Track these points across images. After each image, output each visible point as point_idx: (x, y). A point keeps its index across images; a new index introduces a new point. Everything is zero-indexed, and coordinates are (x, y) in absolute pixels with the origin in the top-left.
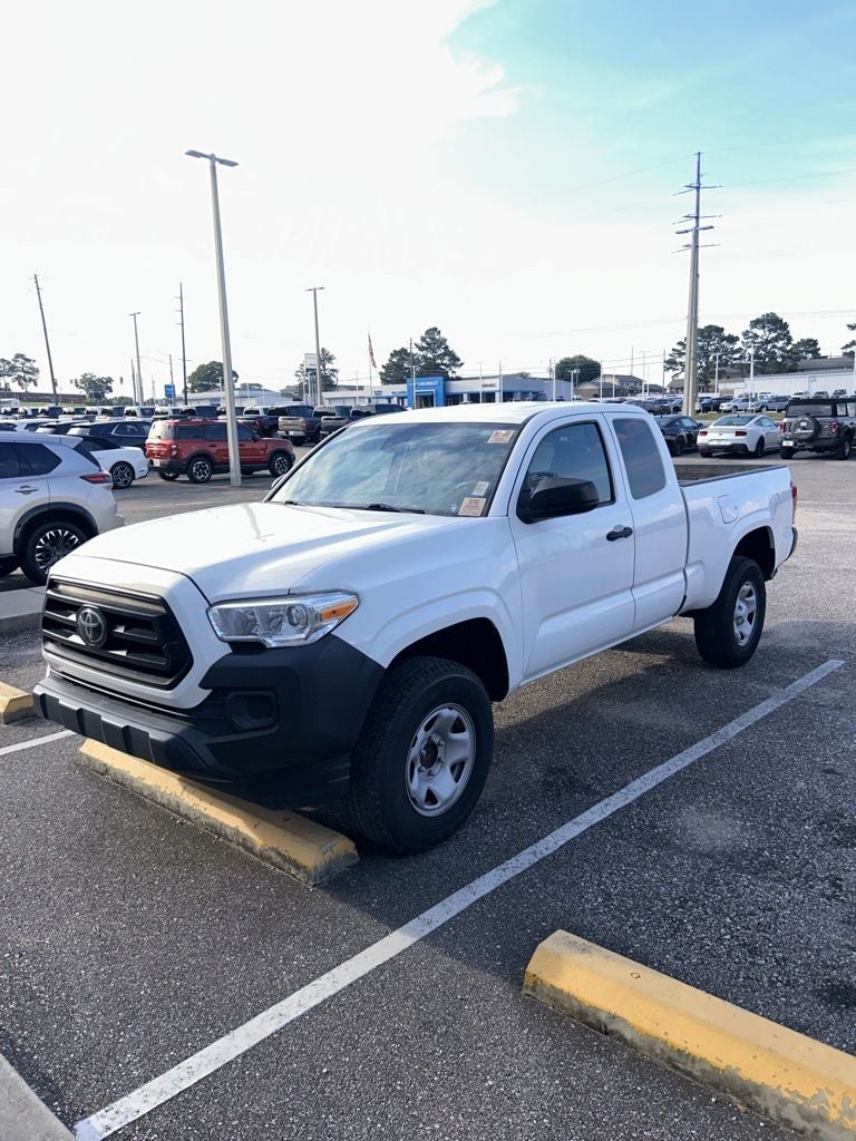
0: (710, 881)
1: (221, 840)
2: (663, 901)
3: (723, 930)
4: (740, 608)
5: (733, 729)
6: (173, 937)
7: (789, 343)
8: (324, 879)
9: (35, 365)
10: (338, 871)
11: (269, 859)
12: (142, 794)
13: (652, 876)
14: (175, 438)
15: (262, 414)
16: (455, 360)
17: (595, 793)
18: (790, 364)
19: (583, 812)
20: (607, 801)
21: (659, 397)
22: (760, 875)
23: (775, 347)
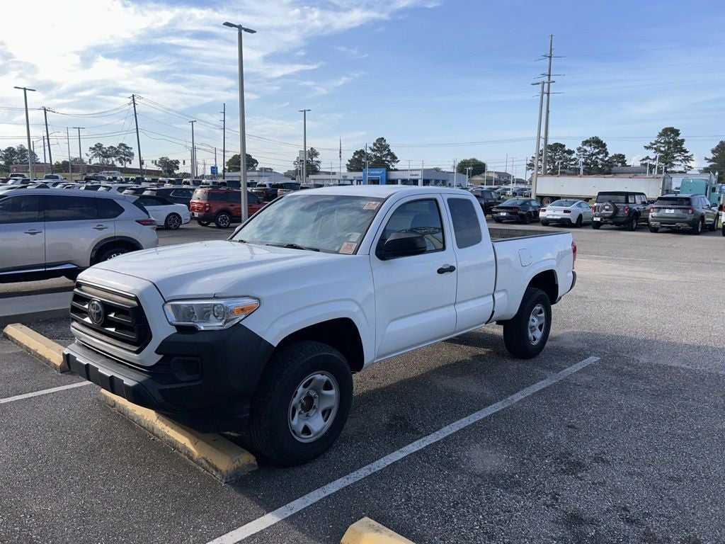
0: (477, 492)
1: (175, 451)
2: (443, 503)
3: (475, 523)
4: (533, 320)
5: (518, 397)
6: (128, 510)
7: (606, 156)
8: (232, 479)
9: (132, 151)
10: (242, 474)
11: (201, 465)
12: (133, 421)
13: (440, 487)
14: (208, 200)
15: (268, 187)
16: (394, 158)
17: (419, 433)
18: (607, 169)
19: (408, 444)
20: (425, 438)
21: (522, 186)
22: (509, 489)
23: (597, 158)
